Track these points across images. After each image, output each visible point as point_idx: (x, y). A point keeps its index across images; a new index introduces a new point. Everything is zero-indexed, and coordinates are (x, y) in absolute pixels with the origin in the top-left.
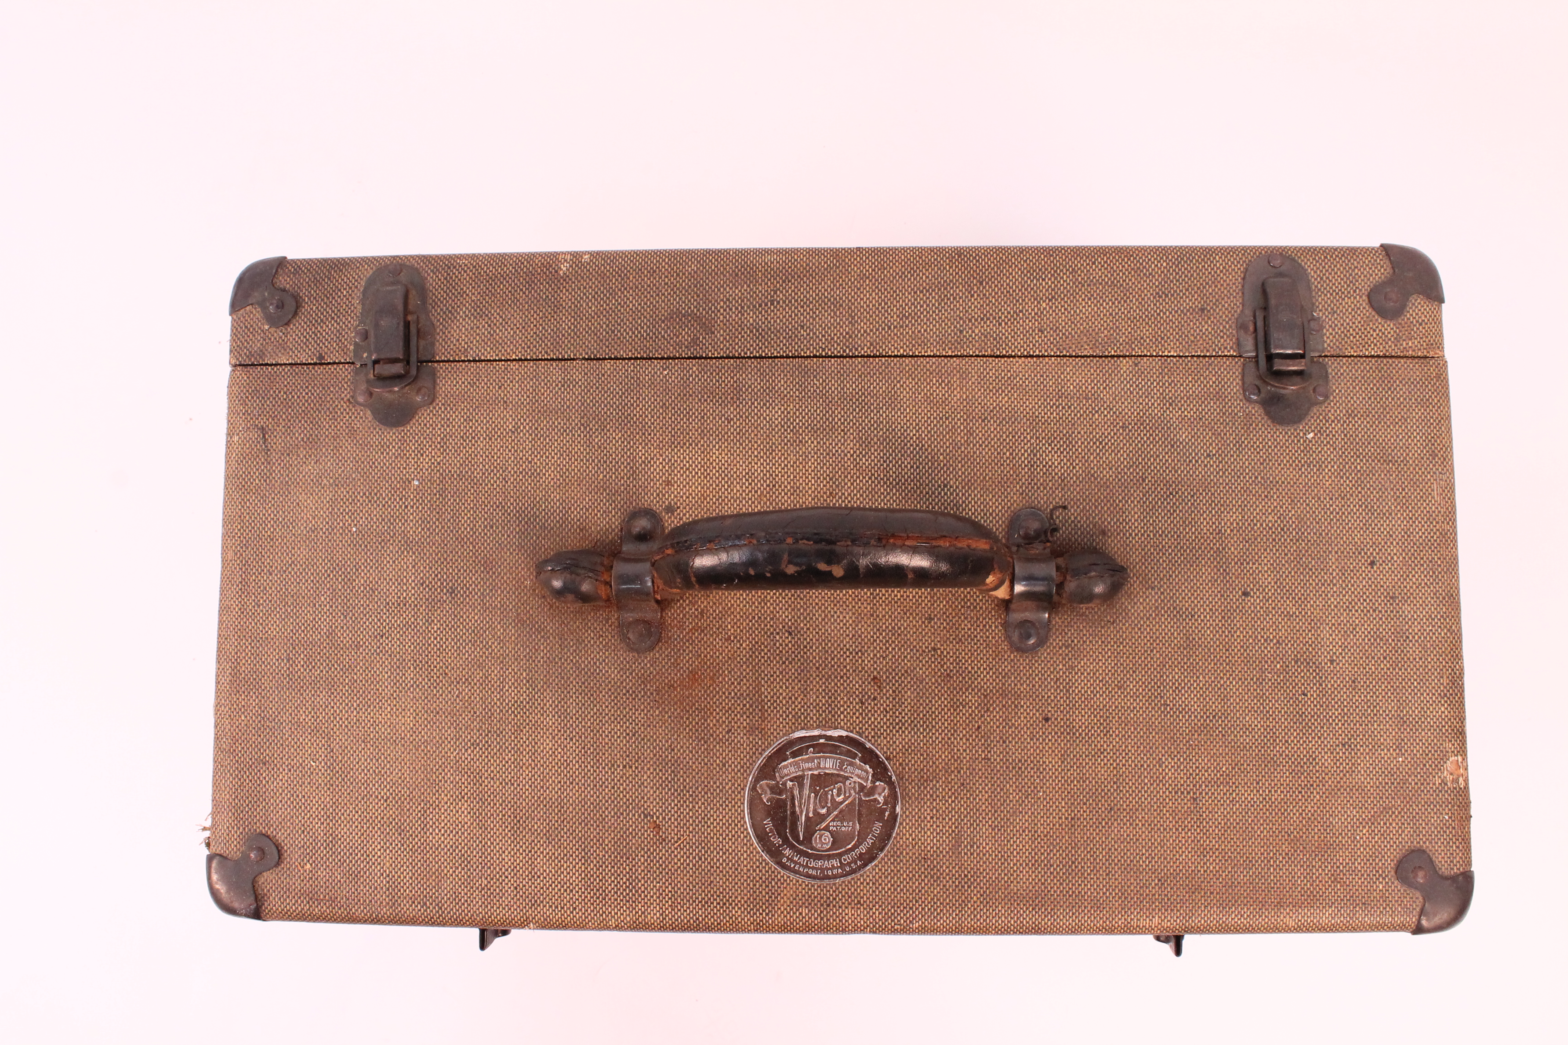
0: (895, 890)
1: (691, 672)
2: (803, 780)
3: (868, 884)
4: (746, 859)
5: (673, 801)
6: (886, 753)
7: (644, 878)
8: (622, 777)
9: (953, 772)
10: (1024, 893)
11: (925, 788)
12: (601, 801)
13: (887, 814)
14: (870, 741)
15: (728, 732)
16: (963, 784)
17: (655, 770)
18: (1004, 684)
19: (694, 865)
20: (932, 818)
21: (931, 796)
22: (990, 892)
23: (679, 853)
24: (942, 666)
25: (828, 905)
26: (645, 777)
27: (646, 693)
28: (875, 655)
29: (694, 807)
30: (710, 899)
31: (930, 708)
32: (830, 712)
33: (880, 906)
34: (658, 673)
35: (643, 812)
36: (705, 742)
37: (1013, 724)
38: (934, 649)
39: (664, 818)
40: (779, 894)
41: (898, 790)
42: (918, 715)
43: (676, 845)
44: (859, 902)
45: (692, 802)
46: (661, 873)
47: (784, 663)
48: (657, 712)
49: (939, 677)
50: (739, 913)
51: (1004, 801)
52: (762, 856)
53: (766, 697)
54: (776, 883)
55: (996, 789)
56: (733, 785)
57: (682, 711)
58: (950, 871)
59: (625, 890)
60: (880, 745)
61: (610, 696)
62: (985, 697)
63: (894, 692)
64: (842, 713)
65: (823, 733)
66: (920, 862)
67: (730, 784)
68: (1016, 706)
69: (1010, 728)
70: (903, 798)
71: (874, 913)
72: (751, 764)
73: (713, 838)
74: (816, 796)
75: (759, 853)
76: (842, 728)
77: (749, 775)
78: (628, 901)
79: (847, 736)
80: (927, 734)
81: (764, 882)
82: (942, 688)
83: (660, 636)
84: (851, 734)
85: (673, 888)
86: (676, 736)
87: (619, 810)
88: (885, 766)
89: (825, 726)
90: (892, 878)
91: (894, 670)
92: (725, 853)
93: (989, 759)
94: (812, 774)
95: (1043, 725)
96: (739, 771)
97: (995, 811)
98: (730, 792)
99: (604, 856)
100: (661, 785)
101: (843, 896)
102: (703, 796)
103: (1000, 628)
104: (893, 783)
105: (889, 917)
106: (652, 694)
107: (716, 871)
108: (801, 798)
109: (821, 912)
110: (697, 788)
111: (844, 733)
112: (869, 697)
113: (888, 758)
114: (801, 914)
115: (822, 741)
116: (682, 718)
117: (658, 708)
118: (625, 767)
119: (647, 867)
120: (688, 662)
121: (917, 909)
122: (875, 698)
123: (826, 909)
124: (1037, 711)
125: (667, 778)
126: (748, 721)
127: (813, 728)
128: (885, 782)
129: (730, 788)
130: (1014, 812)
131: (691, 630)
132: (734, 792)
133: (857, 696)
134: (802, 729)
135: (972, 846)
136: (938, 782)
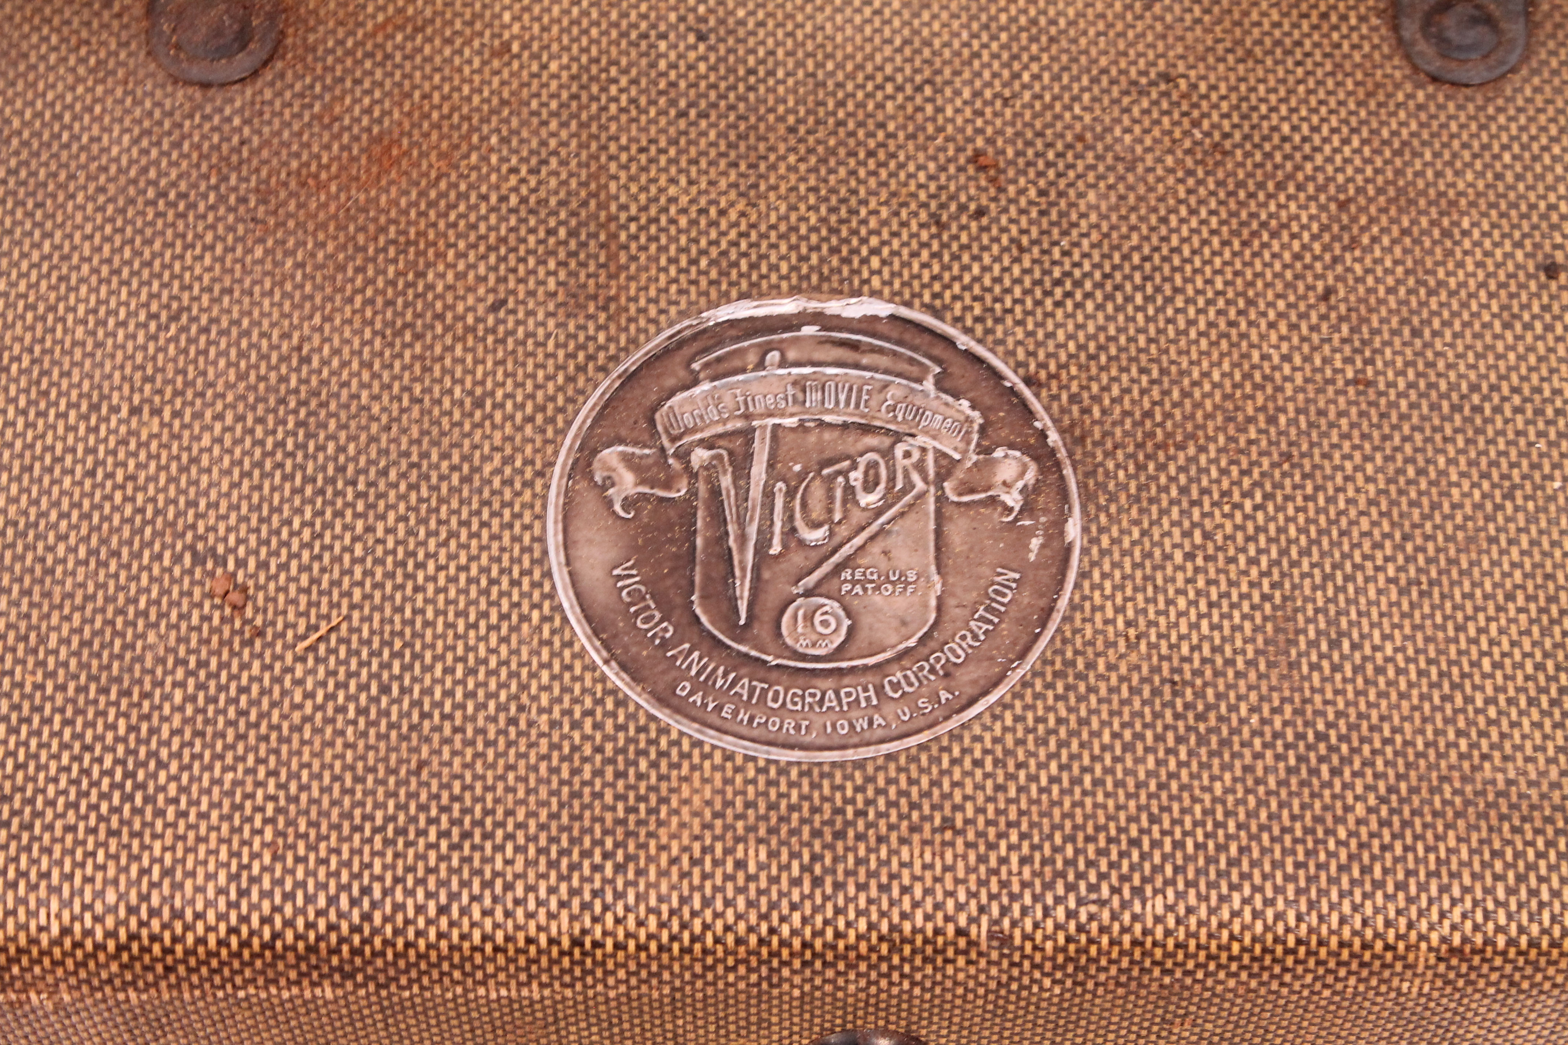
0: (1076, 781)
1: (379, 139)
2: (750, 442)
3: (977, 763)
4: (548, 688)
5: (300, 511)
6: (1026, 365)
7: (179, 755)
8: (125, 442)
9: (1250, 420)
10: (1534, 793)
11: (1161, 467)
12: (44, 515)
13: (1035, 543)
14: (968, 331)
15: (494, 308)
16: (1288, 457)
17: (241, 418)
18: (1398, 173)
19: (362, 711)
20: (1190, 556)
21: (1184, 491)
22: (1412, 790)
23: (313, 672)
24: (1196, 124)
25: (839, 835)
26: (206, 441)
27: (222, 199)
28: (976, 94)
29: (370, 529)
30: (414, 820)
31: (1165, 239)
32: (834, 251)
33: (1023, 836)
34: (266, 143)
35: (192, 548)
36: (418, 337)
37: (1440, 284)
38: (1166, 77)
39: (263, 565)
40: (665, 801)
41: (1068, 471)
42: (1126, 257)
43: (301, 646)
44: (948, 824)
45: (363, 515)
46: (243, 737)
47: (683, 114)
48: (259, 252)
49: (1188, 152)
50: (519, 866)
51: (1434, 506)
52: (604, 679)
53: (624, 207)
54: (654, 765)
55: (1400, 471)
56: (508, 460)
57: (344, 247)
58: (1263, 721)
59: (107, 796)
60: (1002, 342)
61: (102, 209)
62: (1343, 206)
63: (1042, 193)
64: (874, 252)
65: (813, 305)
66: (1155, 692)
67: (497, 457)
68: (1446, 233)
69: (1430, 293)
70: (1087, 497)
71: (1004, 861)
72: (569, 400)
73: (432, 624)
74: (790, 494)
75: (594, 668)
76: (875, 294)
77: (563, 432)
78: (117, 833)
79: (893, 318)
80: (1158, 310)
81: (612, 761)
82: (1200, 182)
83: (279, 43)
84: (904, 312)
85: (284, 787)
86: (317, 320)
87: (103, 541)
88: (1024, 404)
89: (818, 289)
90: (1061, 744)
91: (1040, 134)
92: (473, 672)
93: (1368, 384)
94: (776, 427)
95: (1541, 287)
96: (530, 419)
97: (1405, 538)
98: (497, 482)
99: (41, 687)
100: (260, 464)
101: (890, 804)
102: (404, 497)
103: (1375, 21)
104: (1053, 452)
105: (1057, 874)
106: (243, 200)
107: (439, 729)
108: (743, 496)
109: (814, 858)
110: (385, 473)
111: (882, 309)
112: (962, 208)
113: (1028, 381)
114: (740, 864)
115: (809, 330)
116: (342, 268)
117: (262, 241)
118: (135, 411)
119: (192, 720)
120: (368, 111)
121: (1154, 844)
122: (980, 213)
123: (831, 847)
124: (1519, 245)
125: (282, 444)
126: (562, 275)
127: (775, 291)
128: (1026, 449)
129: (498, 471)
130: (1470, 540)
131: (383, 26)
132: (509, 482)
133: (925, 205)
134: (742, 296)
135: (1334, 644)
136: (1202, 449)
